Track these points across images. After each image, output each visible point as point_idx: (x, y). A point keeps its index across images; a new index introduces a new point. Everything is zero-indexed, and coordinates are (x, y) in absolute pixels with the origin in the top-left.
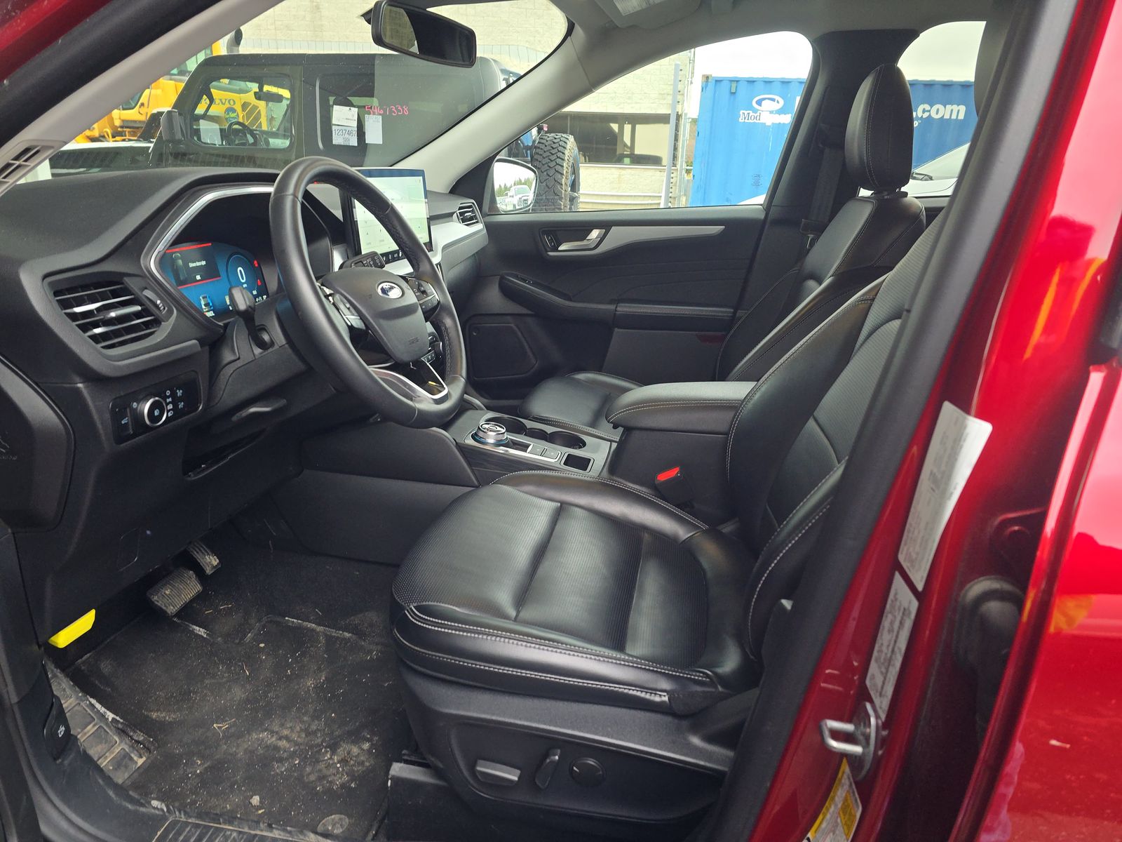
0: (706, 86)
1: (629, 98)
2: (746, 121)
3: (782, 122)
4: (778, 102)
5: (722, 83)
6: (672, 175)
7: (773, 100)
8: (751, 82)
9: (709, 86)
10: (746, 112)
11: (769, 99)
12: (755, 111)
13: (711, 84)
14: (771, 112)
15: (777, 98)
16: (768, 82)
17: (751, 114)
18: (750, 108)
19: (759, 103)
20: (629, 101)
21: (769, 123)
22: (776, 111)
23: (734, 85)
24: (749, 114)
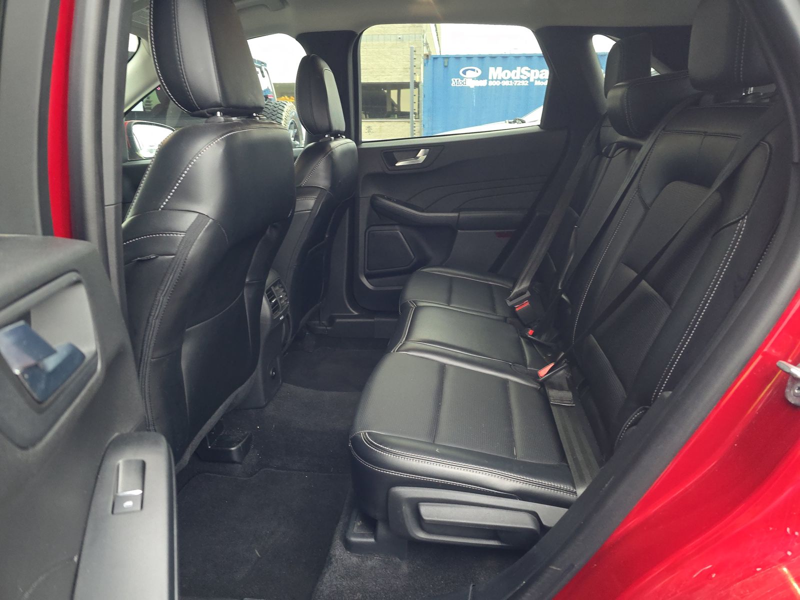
0: (427, 63)
1: (383, 72)
2: (457, 86)
3: (481, 86)
4: (477, 72)
5: (439, 59)
6: (414, 125)
7: (474, 70)
8: (458, 58)
9: (429, 63)
10: (456, 80)
11: (469, 69)
12: (462, 78)
13: (430, 61)
14: (473, 79)
15: (476, 69)
16: (469, 58)
17: (460, 80)
18: (458, 76)
19: (464, 72)
20: (383, 74)
21: (472, 86)
22: (477, 78)
23: (446, 60)
24: (458, 80)
